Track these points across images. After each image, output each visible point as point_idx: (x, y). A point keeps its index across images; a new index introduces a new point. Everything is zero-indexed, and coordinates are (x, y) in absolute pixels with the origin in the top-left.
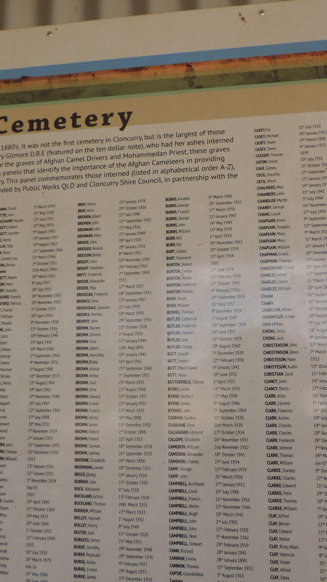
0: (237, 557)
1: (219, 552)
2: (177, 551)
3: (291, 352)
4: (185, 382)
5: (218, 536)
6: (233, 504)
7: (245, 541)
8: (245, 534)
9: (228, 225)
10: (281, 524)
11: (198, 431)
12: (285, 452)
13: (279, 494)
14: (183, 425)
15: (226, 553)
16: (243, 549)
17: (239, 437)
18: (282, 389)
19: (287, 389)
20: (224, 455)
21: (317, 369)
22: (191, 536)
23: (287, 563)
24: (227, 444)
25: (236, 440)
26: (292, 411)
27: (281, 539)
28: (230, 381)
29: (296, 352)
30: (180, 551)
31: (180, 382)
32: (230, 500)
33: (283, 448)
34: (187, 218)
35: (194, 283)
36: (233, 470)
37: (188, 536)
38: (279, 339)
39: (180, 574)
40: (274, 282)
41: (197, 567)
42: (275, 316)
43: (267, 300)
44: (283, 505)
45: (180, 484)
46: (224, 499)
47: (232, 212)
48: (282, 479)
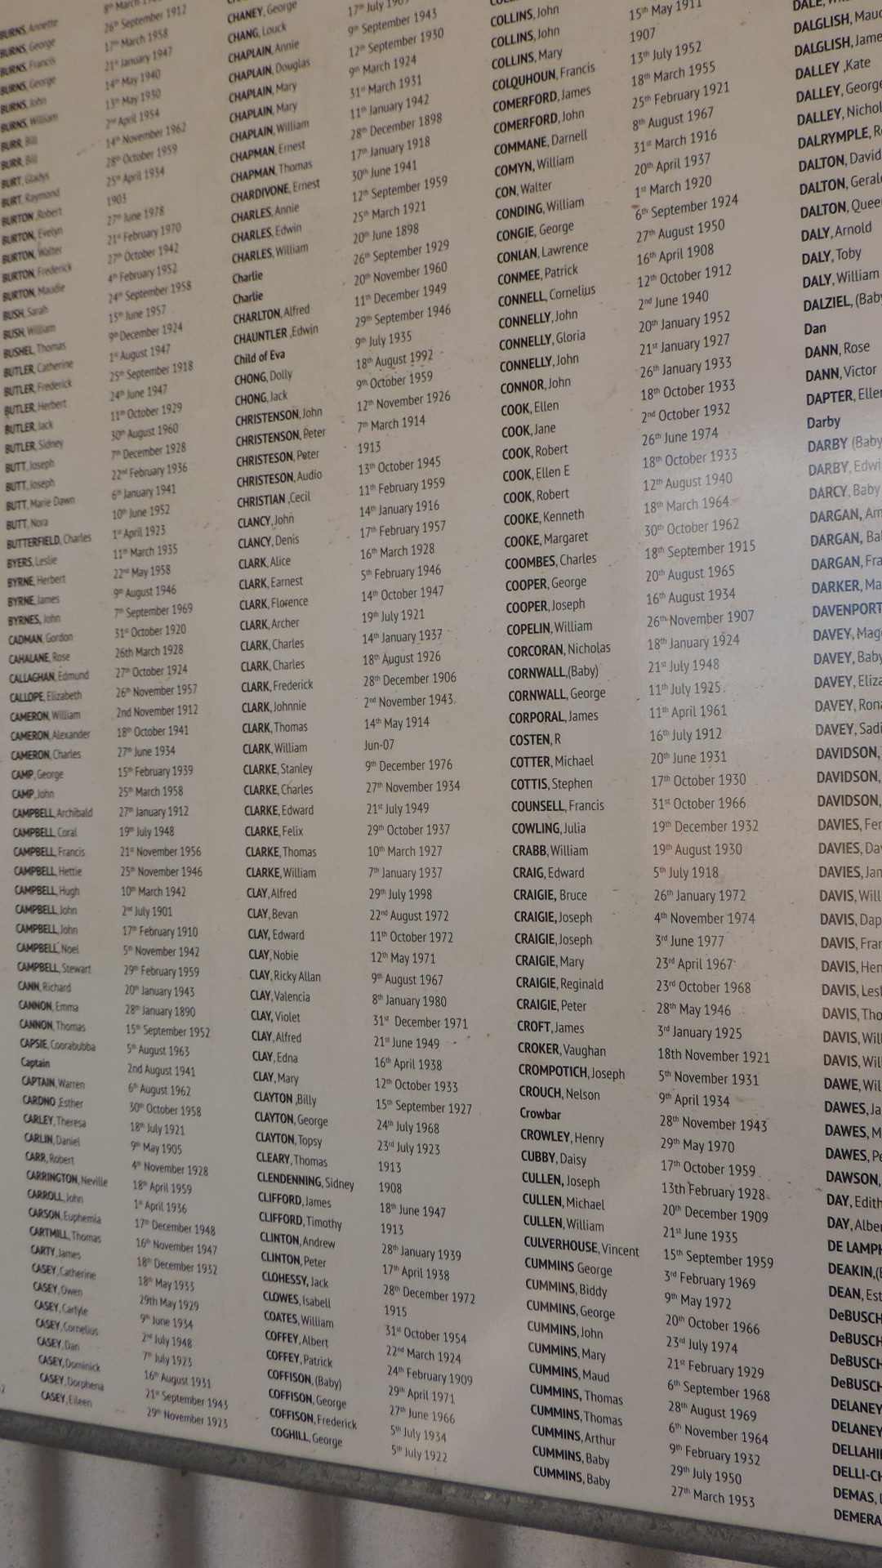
0: (172, 1003)
1: (132, 989)
2: (34, 986)
3: (308, 433)
4: (46, 541)
5: (127, 949)
6: (160, 862)
7: (190, 961)
8: (188, 942)
9: (150, 84)
10: (277, 914)
11: (77, 671)
12: (288, 717)
13: (273, 833)
14: (43, 658)
15: (147, 992)
16: (186, 982)
17: (174, 681)
18: (283, 541)
19: (294, 540)
20: (140, 732)
21: (375, 477)
22: (65, 949)
23: (294, 1018)
24: (146, 702)
25: (168, 691)
26: (306, 600)
27: (277, 955)
28: (152, 530)
29: (319, 433)
30: (41, 987)
31: (34, 542)
32: (154, 852)
33: (282, 707)
34: (51, 81)
35: (65, 263)
36: (160, 773)
37: (58, 948)
38: (277, 398)
39: (42, 1044)
40: (266, 233)
41: (81, 1028)
42: (267, 332)
43: (246, 289)
44: (281, 862)
45: (38, 813)
46: (141, 852)
47: (161, 44)
48: (281, 794)
